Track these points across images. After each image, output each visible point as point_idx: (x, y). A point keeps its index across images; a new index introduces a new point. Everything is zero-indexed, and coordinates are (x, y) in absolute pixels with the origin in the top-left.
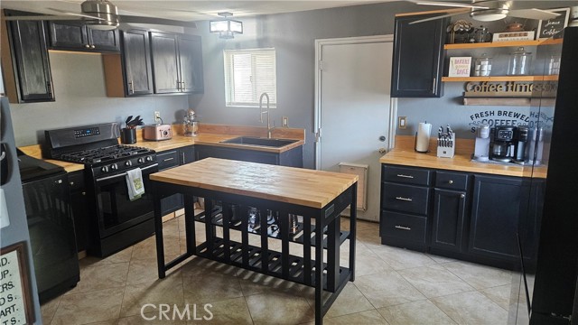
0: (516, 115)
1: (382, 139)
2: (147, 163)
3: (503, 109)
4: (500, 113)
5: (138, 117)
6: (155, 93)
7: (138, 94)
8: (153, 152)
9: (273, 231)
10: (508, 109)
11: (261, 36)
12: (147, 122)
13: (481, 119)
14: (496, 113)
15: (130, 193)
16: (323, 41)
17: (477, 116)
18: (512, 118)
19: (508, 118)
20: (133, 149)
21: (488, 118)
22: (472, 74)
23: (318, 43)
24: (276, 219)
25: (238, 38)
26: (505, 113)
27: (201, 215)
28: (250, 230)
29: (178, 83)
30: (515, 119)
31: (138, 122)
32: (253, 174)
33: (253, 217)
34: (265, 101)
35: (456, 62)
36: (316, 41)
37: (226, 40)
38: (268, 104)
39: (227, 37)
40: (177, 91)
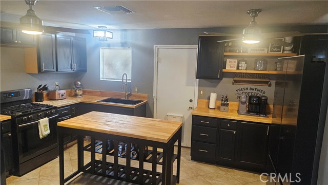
0: (259, 90)
1: (191, 101)
2: (52, 114)
3: (252, 87)
4: (251, 89)
5: (46, 85)
6: (57, 70)
7: (46, 72)
8: (56, 108)
9: (133, 155)
10: (255, 87)
11: (123, 41)
12: (50, 88)
13: (241, 92)
14: (249, 89)
15: (40, 133)
16: (159, 46)
17: (239, 90)
18: (257, 92)
19: (254, 92)
20: (43, 106)
21: (245, 91)
22: (238, 68)
23: (156, 47)
24: (135, 147)
25: (109, 41)
26: (253, 89)
27: (88, 146)
28: (119, 155)
29: (71, 65)
30: (258, 92)
31: (45, 88)
32: (122, 122)
33: (121, 147)
34: (125, 78)
35: (230, 62)
36: (155, 46)
37: (102, 42)
38: (127, 80)
39: (103, 40)
40: (70, 70)
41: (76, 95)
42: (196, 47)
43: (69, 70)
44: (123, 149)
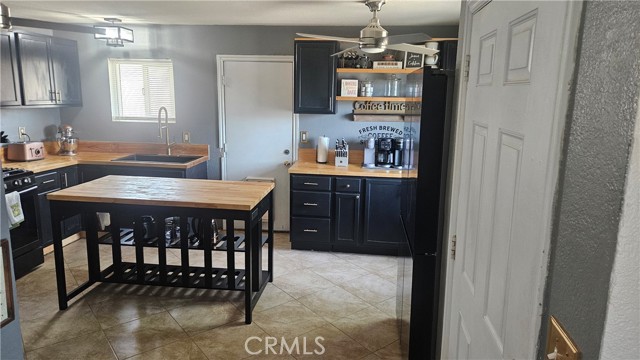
0: (393, 130)
1: (287, 152)
2: (25, 185)
3: (383, 124)
4: (381, 128)
5: (2, 133)
6: (24, 103)
8: (30, 173)
9: (192, 243)
10: (387, 124)
11: (155, 46)
12: (12, 138)
13: (367, 133)
14: (378, 128)
16: (225, 57)
18: (390, 132)
19: (387, 132)
21: (373, 132)
22: (359, 95)
23: (220, 59)
25: (127, 47)
26: (385, 128)
28: (167, 245)
29: (51, 93)
30: (392, 132)
33: (168, 233)
34: (163, 115)
35: (347, 84)
36: (218, 56)
37: (112, 48)
38: (167, 119)
39: (115, 45)
40: (50, 102)
41: (64, 152)
42: (291, 58)
43: (49, 104)
44: (173, 236)
